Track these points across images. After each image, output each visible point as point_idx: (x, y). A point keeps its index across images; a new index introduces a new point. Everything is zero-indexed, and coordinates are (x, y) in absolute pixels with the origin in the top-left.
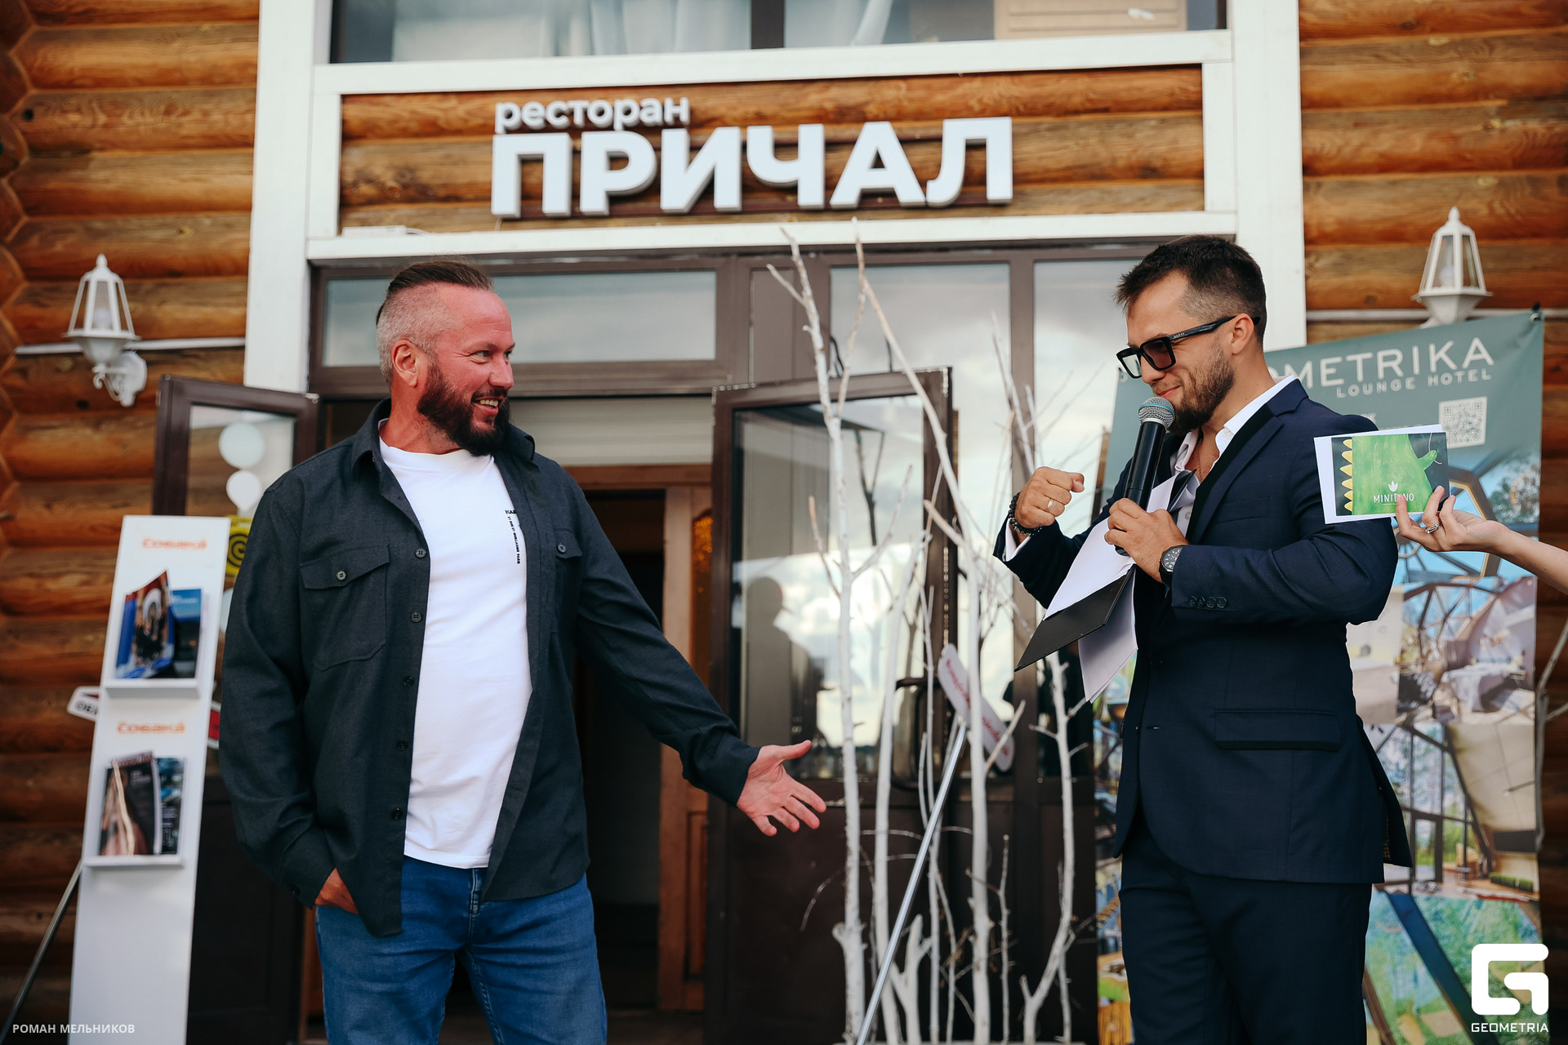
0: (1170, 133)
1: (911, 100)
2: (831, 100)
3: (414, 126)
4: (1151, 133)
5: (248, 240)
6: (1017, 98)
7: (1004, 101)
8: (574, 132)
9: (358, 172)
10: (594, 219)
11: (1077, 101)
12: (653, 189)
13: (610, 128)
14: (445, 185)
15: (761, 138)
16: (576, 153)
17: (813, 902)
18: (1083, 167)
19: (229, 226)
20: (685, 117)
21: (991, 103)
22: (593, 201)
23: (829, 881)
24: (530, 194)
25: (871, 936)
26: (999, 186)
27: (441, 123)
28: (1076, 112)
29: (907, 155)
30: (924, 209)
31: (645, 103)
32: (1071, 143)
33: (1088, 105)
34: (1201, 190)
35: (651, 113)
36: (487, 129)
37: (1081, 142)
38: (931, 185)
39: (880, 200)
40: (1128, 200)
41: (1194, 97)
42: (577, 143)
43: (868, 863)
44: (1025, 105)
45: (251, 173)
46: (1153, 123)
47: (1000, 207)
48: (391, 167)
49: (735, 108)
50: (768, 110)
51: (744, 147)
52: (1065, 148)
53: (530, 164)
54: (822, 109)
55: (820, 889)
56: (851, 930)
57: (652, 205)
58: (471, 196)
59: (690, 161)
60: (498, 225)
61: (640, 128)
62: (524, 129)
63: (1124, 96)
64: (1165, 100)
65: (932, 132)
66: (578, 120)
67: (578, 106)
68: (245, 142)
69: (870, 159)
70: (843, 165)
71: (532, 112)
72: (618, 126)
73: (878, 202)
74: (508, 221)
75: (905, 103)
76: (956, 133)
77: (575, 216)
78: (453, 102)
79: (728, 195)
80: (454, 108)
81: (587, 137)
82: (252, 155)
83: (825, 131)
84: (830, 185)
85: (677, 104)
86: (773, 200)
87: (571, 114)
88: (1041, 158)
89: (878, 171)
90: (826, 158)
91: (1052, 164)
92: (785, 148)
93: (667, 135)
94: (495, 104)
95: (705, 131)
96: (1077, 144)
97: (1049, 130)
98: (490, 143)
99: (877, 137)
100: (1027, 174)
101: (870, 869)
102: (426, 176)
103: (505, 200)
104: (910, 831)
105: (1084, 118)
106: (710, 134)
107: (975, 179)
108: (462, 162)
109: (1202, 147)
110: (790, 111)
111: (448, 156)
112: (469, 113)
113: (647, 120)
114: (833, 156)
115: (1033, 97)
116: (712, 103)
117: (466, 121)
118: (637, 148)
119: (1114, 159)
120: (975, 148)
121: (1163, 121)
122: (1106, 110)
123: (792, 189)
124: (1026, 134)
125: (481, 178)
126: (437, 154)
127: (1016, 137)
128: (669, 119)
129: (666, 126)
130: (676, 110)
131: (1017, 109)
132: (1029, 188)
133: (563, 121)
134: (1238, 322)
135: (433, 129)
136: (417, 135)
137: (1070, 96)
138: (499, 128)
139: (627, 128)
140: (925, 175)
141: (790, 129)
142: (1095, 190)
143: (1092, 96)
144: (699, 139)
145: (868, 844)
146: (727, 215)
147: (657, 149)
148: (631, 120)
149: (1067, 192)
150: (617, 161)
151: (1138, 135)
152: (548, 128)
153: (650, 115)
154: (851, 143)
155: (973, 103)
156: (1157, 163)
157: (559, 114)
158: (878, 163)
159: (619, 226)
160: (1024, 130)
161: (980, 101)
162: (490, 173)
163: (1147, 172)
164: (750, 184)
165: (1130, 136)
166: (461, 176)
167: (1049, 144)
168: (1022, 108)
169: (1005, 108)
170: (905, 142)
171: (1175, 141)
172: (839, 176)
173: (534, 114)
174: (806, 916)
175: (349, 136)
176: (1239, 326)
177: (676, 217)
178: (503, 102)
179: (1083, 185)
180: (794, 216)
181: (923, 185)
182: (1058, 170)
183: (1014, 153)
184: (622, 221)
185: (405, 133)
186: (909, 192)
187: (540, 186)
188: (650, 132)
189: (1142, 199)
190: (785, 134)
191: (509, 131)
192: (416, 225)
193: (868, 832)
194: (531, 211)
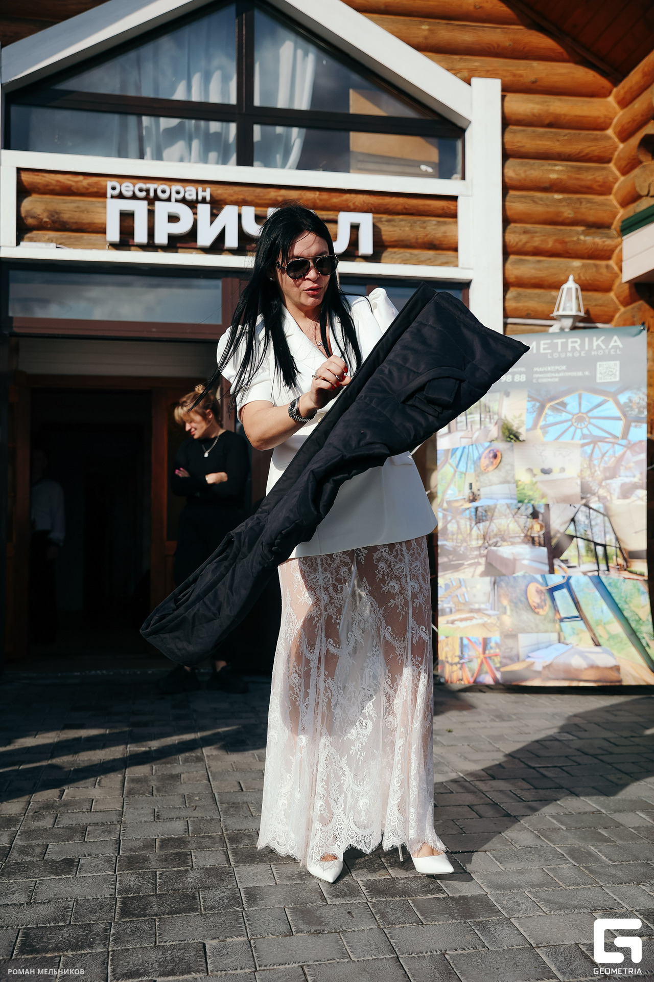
0: (443, 228)
1: (321, 200)
2: (281, 196)
3: (60, 189)
4: (434, 227)
6: (372, 204)
7: (365, 205)
8: (152, 200)
9: (27, 212)
10: (161, 248)
11: (399, 207)
12: (192, 234)
13: (169, 200)
14: (76, 223)
15: (249, 213)
16: (151, 213)
18: (402, 241)
20: (208, 198)
21: (359, 205)
22: (161, 238)
24: (127, 231)
27: (74, 189)
28: (398, 214)
31: (188, 188)
32: (397, 229)
33: (404, 211)
34: (457, 257)
35: (191, 193)
36: (102, 195)
37: (402, 229)
40: (424, 259)
41: (453, 212)
42: (152, 207)
44: (375, 208)
46: (434, 223)
47: (364, 258)
48: (45, 210)
49: (232, 196)
50: (249, 198)
51: (240, 216)
52: (395, 231)
53: (127, 216)
54: (277, 200)
58: (90, 230)
60: (107, 247)
61: (184, 201)
62: (121, 196)
63: (421, 208)
64: (440, 212)
66: (152, 194)
67: (152, 186)
71: (127, 188)
72: (173, 199)
74: (113, 245)
75: (318, 201)
77: (151, 246)
78: (81, 178)
79: (232, 241)
80: (81, 181)
81: (157, 203)
85: (204, 191)
87: (148, 191)
93: (200, 206)
94: (106, 181)
95: (219, 206)
96: (400, 230)
97: (387, 221)
98: (104, 202)
100: (380, 243)
102: (66, 217)
103: (114, 234)
105: (401, 217)
106: (222, 208)
107: (354, 243)
108: (88, 211)
109: (456, 236)
110: (260, 199)
111: (78, 207)
112: (89, 185)
113: (188, 197)
115: (379, 204)
116: (220, 191)
117: (87, 189)
118: (184, 211)
119: (417, 239)
120: (355, 228)
121: (439, 222)
122: (412, 214)
124: (379, 222)
126: (71, 206)
128: (200, 198)
129: (199, 202)
130: (204, 194)
131: (371, 209)
132: (380, 250)
133: (143, 194)
135: (67, 192)
136: (59, 194)
137: (396, 205)
138: (109, 195)
139: (177, 201)
141: (263, 209)
142: (407, 253)
143: (407, 206)
144: (216, 210)
147: (195, 214)
148: (180, 197)
150: (173, 219)
151: (428, 228)
152: (134, 197)
153: (190, 195)
155: (351, 204)
156: (437, 242)
157: (141, 190)
159: (173, 252)
160: (379, 220)
161: (354, 204)
162: (104, 218)
163: (431, 246)
164: (243, 236)
166: (86, 218)
167: (387, 228)
168: (373, 209)
169: (365, 209)
171: (445, 232)
173: (128, 189)
175: (22, 192)
177: (203, 250)
178: (111, 181)
179: (402, 250)
182: (390, 242)
184: (175, 250)
185: (54, 193)
188: (192, 205)
189: (430, 259)
190: (260, 212)
191: (112, 197)
192: (60, 244)
194: (126, 241)
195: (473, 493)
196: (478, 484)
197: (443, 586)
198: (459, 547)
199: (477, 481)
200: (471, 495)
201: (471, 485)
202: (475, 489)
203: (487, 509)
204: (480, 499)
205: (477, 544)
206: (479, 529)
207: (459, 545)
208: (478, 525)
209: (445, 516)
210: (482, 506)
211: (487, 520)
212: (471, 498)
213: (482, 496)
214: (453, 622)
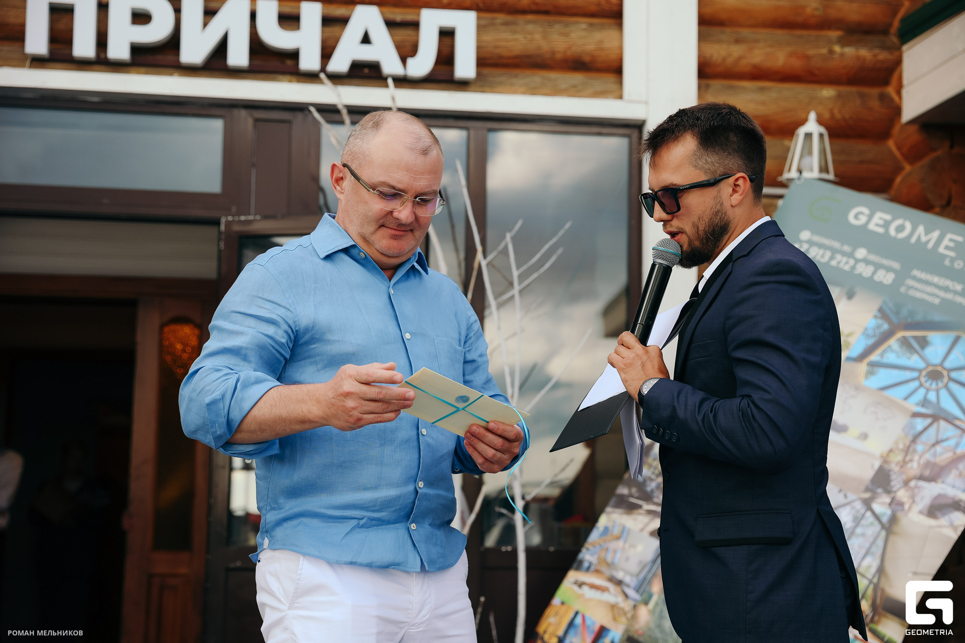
0: (598, 35)
4: (582, 34)
10: (120, 66)
11: (524, 2)
12: (173, 42)
18: (529, 57)
22: (118, 50)
26: (464, 65)
28: (523, 12)
29: (392, 35)
32: (520, 36)
33: (534, 7)
34: (620, 83)
37: (528, 36)
38: (410, 61)
39: (367, 71)
40: (563, 86)
41: (616, 9)
44: (484, 2)
46: (584, 26)
47: (463, 85)
57: (172, 57)
59: (206, 24)
64: (595, 9)
65: (411, 18)
69: (359, 35)
70: (338, 39)
73: (365, 72)
76: (431, 21)
79: (238, 55)
84: (326, 55)
86: (277, 63)
88: (496, 46)
89: (366, 46)
90: (323, 31)
91: (504, 52)
92: (289, 20)
96: (524, 37)
97: (503, 24)
99: (367, 18)
100: (488, 58)
105: (528, 17)
107: (445, 58)
109: (621, 48)
114: (331, 31)
119: (553, 53)
120: (447, 35)
121: (591, 25)
123: (295, 55)
124: (485, 27)
127: (480, 29)
132: (487, 70)
134: (737, 180)
140: (405, 53)
142: (537, 77)
146: (238, 73)
149: (516, 76)
150: (140, 18)
151: (573, 35)
154: (344, 21)
158: (366, 39)
159: (139, 73)
160: (484, 22)
163: (579, 65)
164: (257, 47)
165: (566, 35)
167: (503, 35)
168: (481, 5)
169: (468, 3)
170: (390, 24)
171: (601, 42)
172: (334, 48)
176: (737, 183)
177: (192, 70)
179: (528, 72)
180: (296, 78)
181: (404, 59)
182: (509, 58)
184: (143, 69)
186: (391, 65)
187: (71, 32)
189: (574, 86)
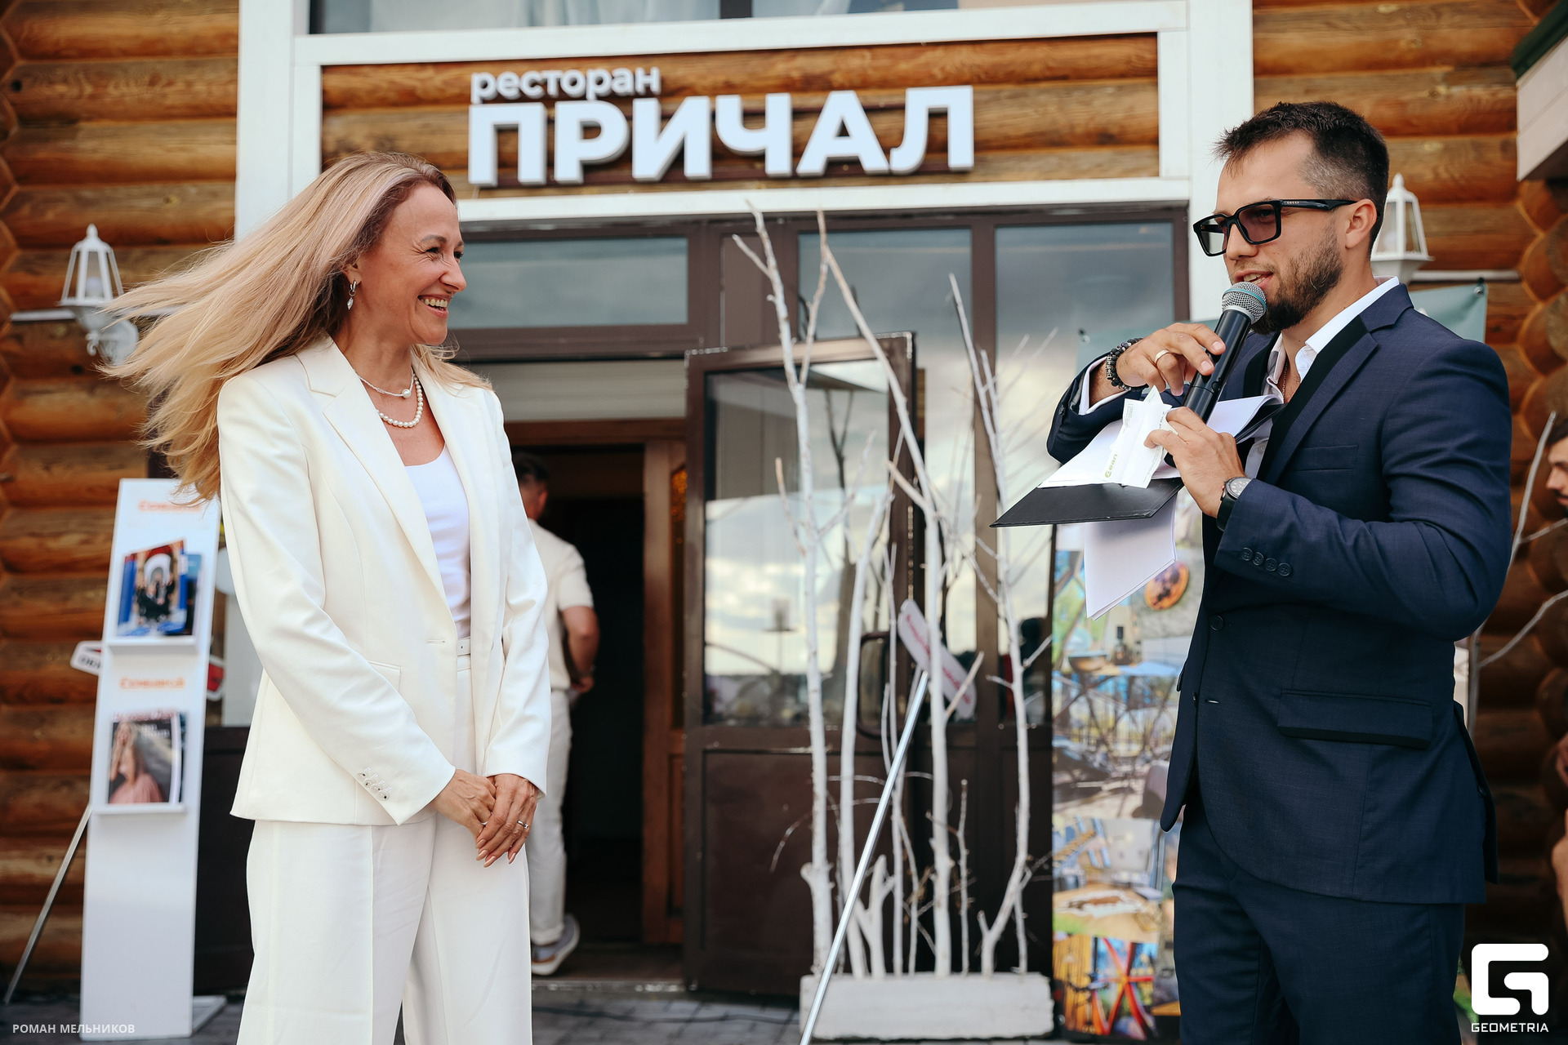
0: (1128, 101)
1: (875, 69)
2: (798, 69)
3: (392, 96)
4: (1109, 100)
5: (233, 209)
6: (978, 66)
7: (965, 69)
8: (548, 101)
9: (339, 141)
10: (568, 188)
11: (1037, 68)
12: (625, 158)
13: (583, 98)
15: (730, 107)
16: (550, 122)
17: (782, 844)
18: (1042, 134)
19: (215, 195)
20: (656, 87)
21: (953, 71)
22: (568, 170)
23: (797, 824)
24: (507, 162)
25: (838, 876)
26: (960, 153)
27: (419, 92)
28: (1036, 80)
29: (872, 124)
30: (888, 177)
31: (616, 73)
32: (1030, 111)
33: (1047, 73)
34: (1156, 156)
35: (623, 83)
36: (464, 99)
37: (1040, 109)
38: (894, 153)
39: (846, 168)
40: (1085, 167)
41: (1149, 65)
42: (551, 112)
43: (834, 807)
44: (986, 74)
45: (234, 142)
46: (1110, 90)
47: (961, 175)
48: (370, 136)
49: (703, 78)
50: (737, 79)
51: (713, 116)
52: (1025, 114)
53: (506, 134)
54: (789, 78)
55: (789, 832)
56: (818, 870)
57: (624, 173)
58: (448, 165)
59: (662, 129)
60: (475, 193)
61: (612, 98)
62: (499, 99)
63: (1082, 64)
64: (1122, 67)
65: (895, 101)
66: (552, 90)
67: (552, 76)
68: (228, 112)
69: (835, 127)
70: (809, 133)
71: (507, 82)
72: (591, 95)
73: (842, 170)
74: (486, 191)
75: (870, 71)
76: (919, 102)
77: (551, 185)
78: (429, 72)
79: (698, 164)
80: (430, 78)
81: (561, 108)
82: (235, 125)
83: (793, 100)
84: (797, 152)
85: (648, 74)
86: (742, 168)
87: (545, 84)
88: (1001, 126)
89: (844, 140)
90: (793, 127)
91: (1012, 132)
92: (753, 117)
93: (638, 104)
94: (471, 73)
95: (676, 99)
96: (1036, 111)
97: (1010, 97)
98: (467, 112)
99: (843, 106)
100: (987, 141)
101: (836, 813)
102: (405, 144)
103: (482, 168)
104: (873, 776)
105: (1043, 86)
106: (680, 103)
107: (937, 145)
108: (441, 131)
109: (1156, 113)
110: (758, 79)
111: (426, 126)
112: (445, 83)
113: (619, 89)
114: (802, 124)
115: (994, 65)
116: (682, 73)
117: (443, 91)
118: (610, 117)
119: (1072, 127)
120: (938, 117)
121: (1119, 88)
122: (1064, 78)
123: (760, 157)
124: (987, 102)
125: (458, 147)
126: (416, 124)
127: (977, 106)
128: (640, 88)
129: (637, 96)
130: (647, 80)
131: (978, 77)
132: (990, 155)
133: (537, 91)
134: (1359, 210)
135: (410, 99)
136: (395, 104)
137: (1029, 64)
138: (475, 98)
139: (599, 98)
140: (889, 143)
141: (758, 97)
142: (1053, 157)
143: (1051, 64)
144: (669, 108)
145: (834, 790)
146: (697, 184)
147: (629, 118)
148: (603, 89)
149: (1027, 159)
151: (1097, 103)
152: (523, 98)
154: (816, 112)
155: (936, 72)
156: (1114, 130)
157: (533, 84)
158: (843, 132)
159: (592, 193)
160: (985, 97)
161: (943, 70)
162: (466, 142)
163: (1105, 138)
164: (720, 152)
165: (1088, 104)
166: (439, 144)
167: (1010, 111)
168: (982, 77)
169: (966, 76)
170: (870, 111)
171: (1131, 108)
172: (805, 144)
173: (509, 84)
174: (776, 857)
175: (330, 106)
176: (1359, 215)
177: (647, 185)
178: (479, 72)
179: (1043, 152)
180: (763, 184)
181: (887, 152)
182: (1018, 137)
183: (975, 121)
184: (595, 189)
185: (384, 103)
186: (873, 160)
187: (516, 154)
188: (622, 101)
189: (1099, 166)
190: (753, 103)
191: (485, 101)
193: (834, 778)
194: (507, 180)
195: (1125, 647)
196: (1137, 631)
197: (1063, 832)
198: (1093, 753)
199: (1135, 624)
200: (1119, 649)
201: (1120, 631)
202: (1129, 638)
203: (1155, 683)
204: (1140, 661)
205: (1129, 750)
206: (1134, 721)
207: (1093, 749)
208: (1133, 712)
209: (1065, 688)
210: (1144, 677)
211: (1154, 706)
212: (1120, 656)
213: (1145, 656)
214: (1080, 906)
